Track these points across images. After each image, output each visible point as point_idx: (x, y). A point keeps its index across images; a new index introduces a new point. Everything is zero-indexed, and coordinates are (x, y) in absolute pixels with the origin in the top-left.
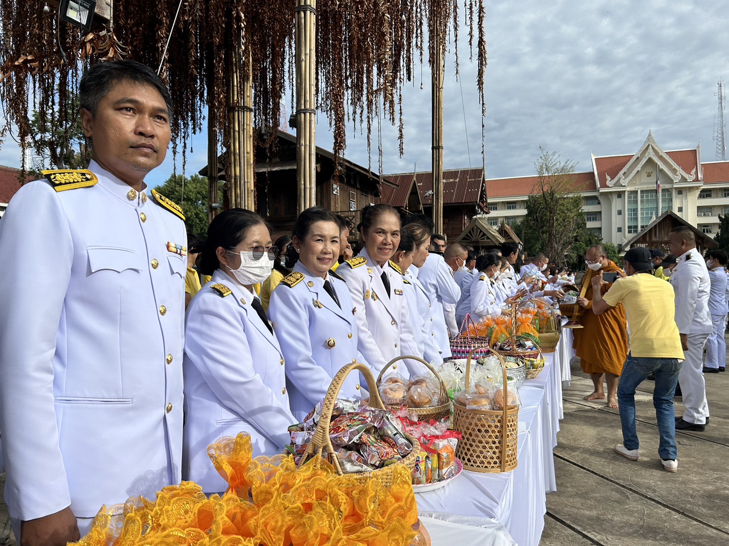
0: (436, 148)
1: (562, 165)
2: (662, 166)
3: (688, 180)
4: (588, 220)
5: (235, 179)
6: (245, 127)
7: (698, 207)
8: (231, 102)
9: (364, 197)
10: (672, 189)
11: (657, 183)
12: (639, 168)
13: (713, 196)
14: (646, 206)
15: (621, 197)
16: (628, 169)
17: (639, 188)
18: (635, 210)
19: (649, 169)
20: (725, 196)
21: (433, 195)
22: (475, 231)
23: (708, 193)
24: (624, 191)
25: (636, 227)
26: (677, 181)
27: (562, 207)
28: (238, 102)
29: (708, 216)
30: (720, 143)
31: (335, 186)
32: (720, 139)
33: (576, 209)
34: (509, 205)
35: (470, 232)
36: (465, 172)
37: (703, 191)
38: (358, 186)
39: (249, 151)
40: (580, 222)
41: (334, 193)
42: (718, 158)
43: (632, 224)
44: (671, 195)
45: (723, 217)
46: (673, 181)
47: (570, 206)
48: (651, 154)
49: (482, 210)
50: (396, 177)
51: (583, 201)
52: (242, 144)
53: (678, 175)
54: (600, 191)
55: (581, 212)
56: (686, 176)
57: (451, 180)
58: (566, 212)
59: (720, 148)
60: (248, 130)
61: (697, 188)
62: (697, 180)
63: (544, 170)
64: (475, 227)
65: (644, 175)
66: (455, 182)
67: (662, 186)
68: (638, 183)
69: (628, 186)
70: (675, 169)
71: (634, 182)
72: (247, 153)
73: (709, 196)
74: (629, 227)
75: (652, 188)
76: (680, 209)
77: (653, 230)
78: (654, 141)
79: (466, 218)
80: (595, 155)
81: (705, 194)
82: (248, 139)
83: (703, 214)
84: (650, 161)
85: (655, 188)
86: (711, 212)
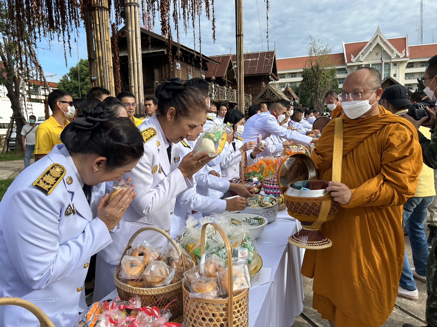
0: (239, 35)
1: (324, 49)
2: (385, 48)
3: (400, 57)
4: (339, 83)
5: (99, 59)
6: (104, 22)
7: (406, 74)
8: (93, 3)
9: (197, 71)
10: (390, 62)
11: (381, 59)
12: (371, 50)
13: (414, 66)
16: (364, 51)
17: (371, 62)
19: (377, 50)
20: (422, 67)
21: (237, 68)
22: (268, 92)
23: (412, 65)
26: (394, 58)
27: (323, 76)
28: (97, 3)
29: (411, 79)
30: (420, 34)
31: (177, 64)
32: (420, 31)
33: (332, 77)
34: (292, 75)
35: (264, 93)
36: (263, 54)
37: (409, 63)
38: (193, 64)
39: (107, 39)
40: (335, 84)
41: (177, 68)
42: (418, 43)
44: (389, 66)
45: (420, 79)
46: (391, 57)
47: (328, 75)
48: (378, 41)
49: (274, 78)
50: (219, 57)
51: (336, 71)
52: (102, 34)
53: (394, 54)
54: (347, 65)
55: (336, 78)
56: (399, 54)
57: (254, 59)
58: (326, 78)
59: (420, 36)
60: (106, 24)
61: (406, 62)
62: (405, 57)
63: (313, 51)
64: (268, 89)
65: (374, 54)
66: (256, 61)
67: (385, 61)
68: (370, 60)
69: (364, 61)
70: (393, 50)
71: (368, 59)
72: (107, 40)
73: (412, 66)
75: (379, 63)
76: (395, 75)
78: (380, 32)
79: (264, 84)
80: (345, 42)
81: (410, 65)
82: (107, 31)
83: (408, 78)
84: (378, 45)
85: (381, 62)
86: (413, 76)
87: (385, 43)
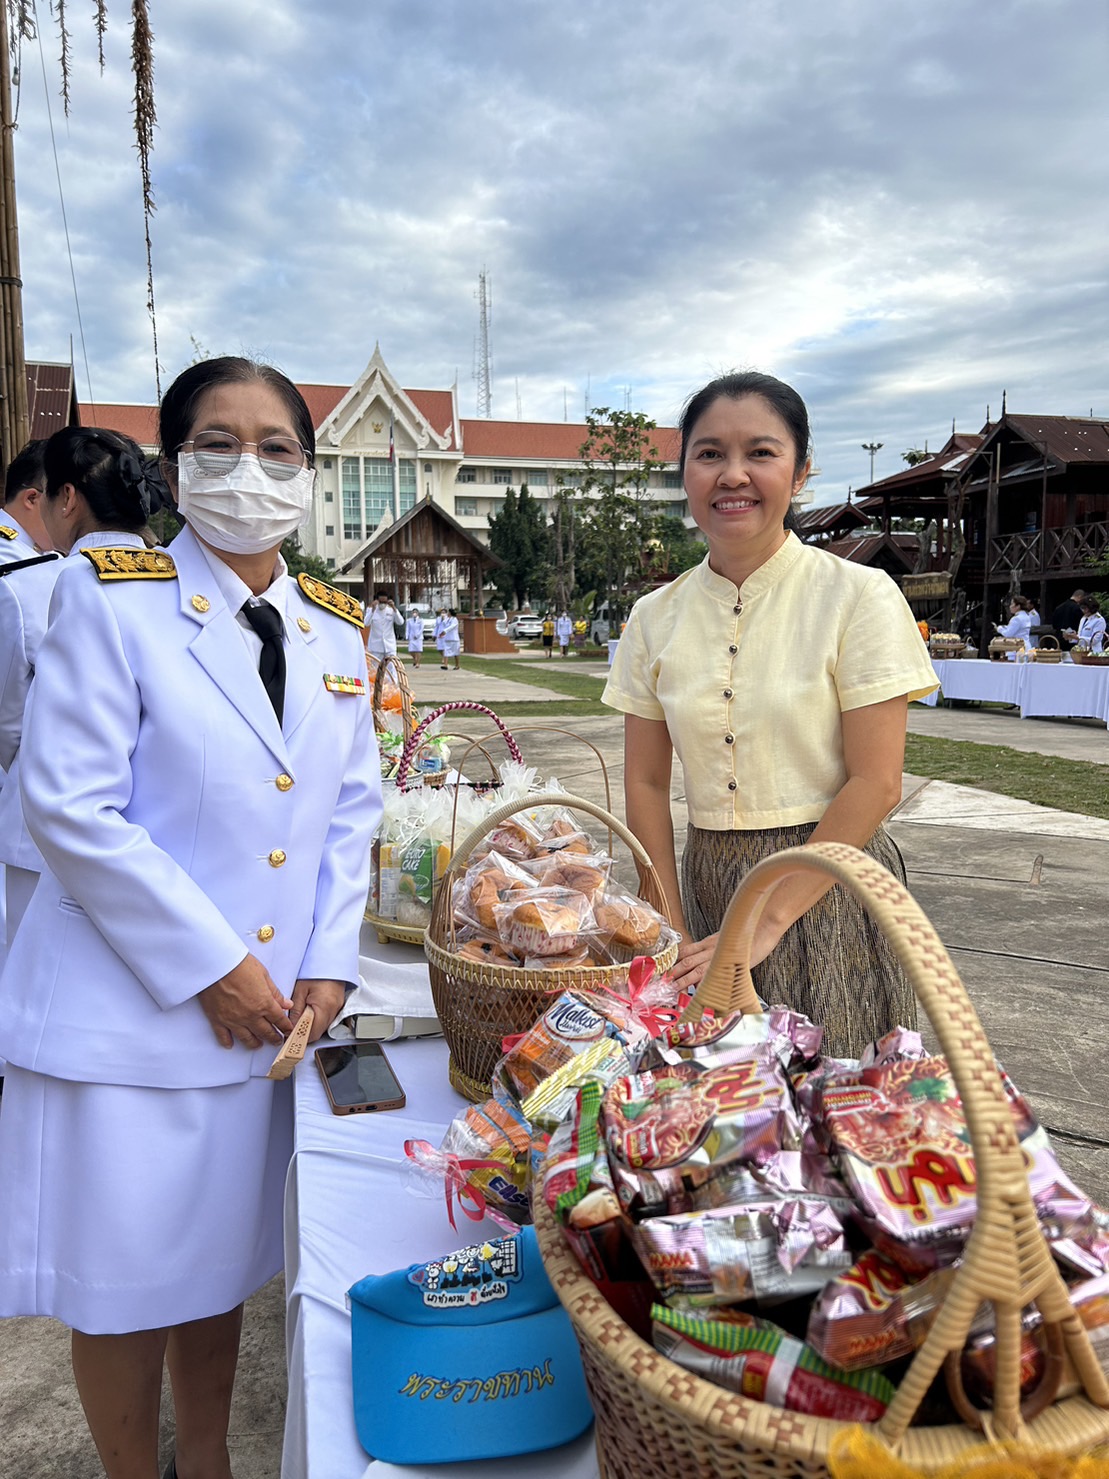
2: (398, 414)
7: (456, 497)
10: (415, 460)
11: (390, 447)
13: (477, 479)
14: (373, 488)
15: (330, 467)
16: (341, 413)
17: (361, 451)
18: (356, 494)
19: (376, 418)
20: (496, 482)
23: (471, 474)
24: (336, 456)
25: (358, 527)
26: (423, 447)
29: (471, 515)
30: (483, 387)
32: (485, 380)
37: (464, 469)
42: (481, 413)
43: (352, 521)
44: (413, 471)
45: (494, 518)
46: (415, 445)
48: (379, 389)
53: (424, 435)
56: (437, 438)
59: (483, 394)
61: (454, 462)
62: (452, 448)
65: (369, 429)
67: (400, 453)
68: (359, 442)
69: (343, 446)
70: (419, 423)
71: (353, 440)
73: (471, 479)
74: (347, 527)
75: (383, 456)
77: (403, 534)
78: (384, 365)
81: (466, 474)
83: (463, 510)
84: (378, 401)
85: (389, 456)
86: (475, 507)
87: (396, 398)
